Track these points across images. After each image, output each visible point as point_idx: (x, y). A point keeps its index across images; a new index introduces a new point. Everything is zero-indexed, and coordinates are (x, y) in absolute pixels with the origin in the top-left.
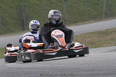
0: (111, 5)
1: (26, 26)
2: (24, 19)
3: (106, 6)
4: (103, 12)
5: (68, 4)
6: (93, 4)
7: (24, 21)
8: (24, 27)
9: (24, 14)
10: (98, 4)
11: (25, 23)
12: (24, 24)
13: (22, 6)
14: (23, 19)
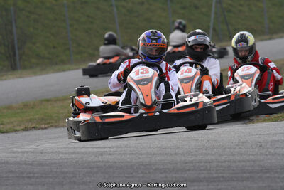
0: (229, 11)
1: (20, 58)
2: (16, 42)
3: (216, 13)
4: (209, 27)
5: (123, 7)
6: (184, 8)
7: (16, 46)
8: (15, 60)
9: (14, 30)
10: (196, 7)
11: (17, 52)
12: (15, 55)
13: (12, 8)
14: (13, 40)
